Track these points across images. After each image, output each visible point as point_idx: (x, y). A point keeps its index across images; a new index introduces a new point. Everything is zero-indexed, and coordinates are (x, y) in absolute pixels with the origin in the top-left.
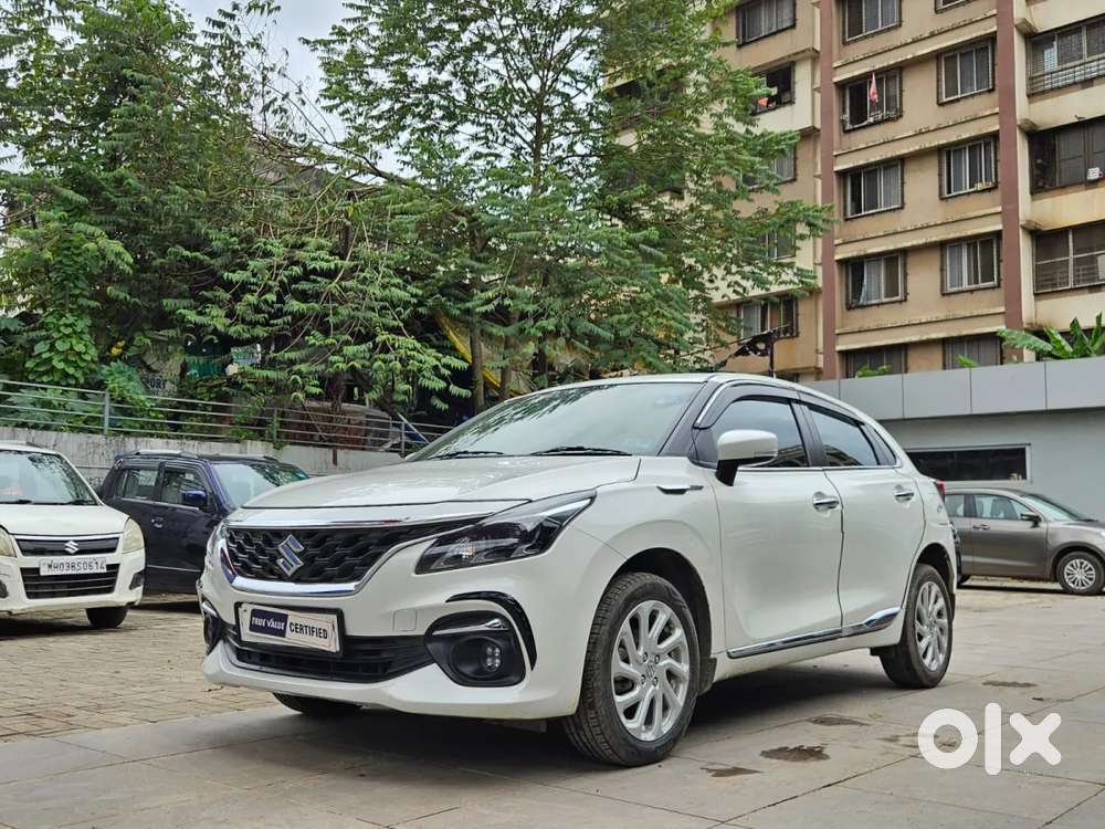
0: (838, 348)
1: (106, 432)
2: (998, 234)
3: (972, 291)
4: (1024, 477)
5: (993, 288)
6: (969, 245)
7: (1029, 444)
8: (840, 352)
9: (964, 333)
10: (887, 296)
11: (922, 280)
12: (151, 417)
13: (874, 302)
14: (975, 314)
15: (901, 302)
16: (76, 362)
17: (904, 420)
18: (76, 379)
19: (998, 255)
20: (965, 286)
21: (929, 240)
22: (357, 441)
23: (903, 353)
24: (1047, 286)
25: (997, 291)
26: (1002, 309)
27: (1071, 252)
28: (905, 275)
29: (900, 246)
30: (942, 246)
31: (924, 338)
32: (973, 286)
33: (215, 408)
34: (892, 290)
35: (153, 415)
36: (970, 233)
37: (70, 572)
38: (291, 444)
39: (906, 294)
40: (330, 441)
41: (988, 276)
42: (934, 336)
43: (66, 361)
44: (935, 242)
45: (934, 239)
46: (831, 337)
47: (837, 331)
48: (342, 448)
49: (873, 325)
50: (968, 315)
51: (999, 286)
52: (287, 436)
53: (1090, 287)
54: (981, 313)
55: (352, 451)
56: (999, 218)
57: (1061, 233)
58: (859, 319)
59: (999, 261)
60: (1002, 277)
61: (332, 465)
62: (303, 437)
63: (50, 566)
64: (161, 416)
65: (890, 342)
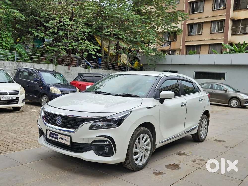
0: (185, 45)
1: (16, 61)
2: (224, 20)
3: (217, 33)
4: (224, 79)
5: (222, 33)
6: (217, 22)
7: (226, 72)
8: (186, 46)
9: (214, 43)
10: (197, 33)
11: (206, 30)
12: (26, 57)
13: (194, 34)
14: (217, 39)
15: (200, 35)
16: (8, 43)
17: (199, 65)
18: (8, 47)
19: (224, 25)
20: (216, 32)
21: (209, 20)
22: (74, 65)
23: (200, 47)
24: (234, 33)
25: (223, 34)
26: (223, 38)
27: (241, 25)
28: (202, 28)
29: (202, 21)
30: (211, 22)
31: (205, 44)
32: (217, 32)
33: (41, 56)
34: (199, 32)
35: (27, 57)
36: (218, 19)
37: (8, 99)
38: (59, 65)
39: (202, 33)
40: (68, 64)
41: (221, 30)
42: (207, 43)
43: (6, 43)
44: (210, 21)
45: (210, 20)
46: (184, 42)
47: (185, 41)
48: (71, 66)
49: (194, 40)
50: (216, 39)
51: (223, 32)
52: (58, 63)
53: (244, 34)
54: (218, 39)
55: (73, 67)
56: (225, 16)
57: (239, 21)
58: (191, 38)
59: (224, 26)
60: (224, 30)
61: (68, 70)
62: (62, 63)
63: (3, 98)
64: (28, 57)
65: (197, 44)
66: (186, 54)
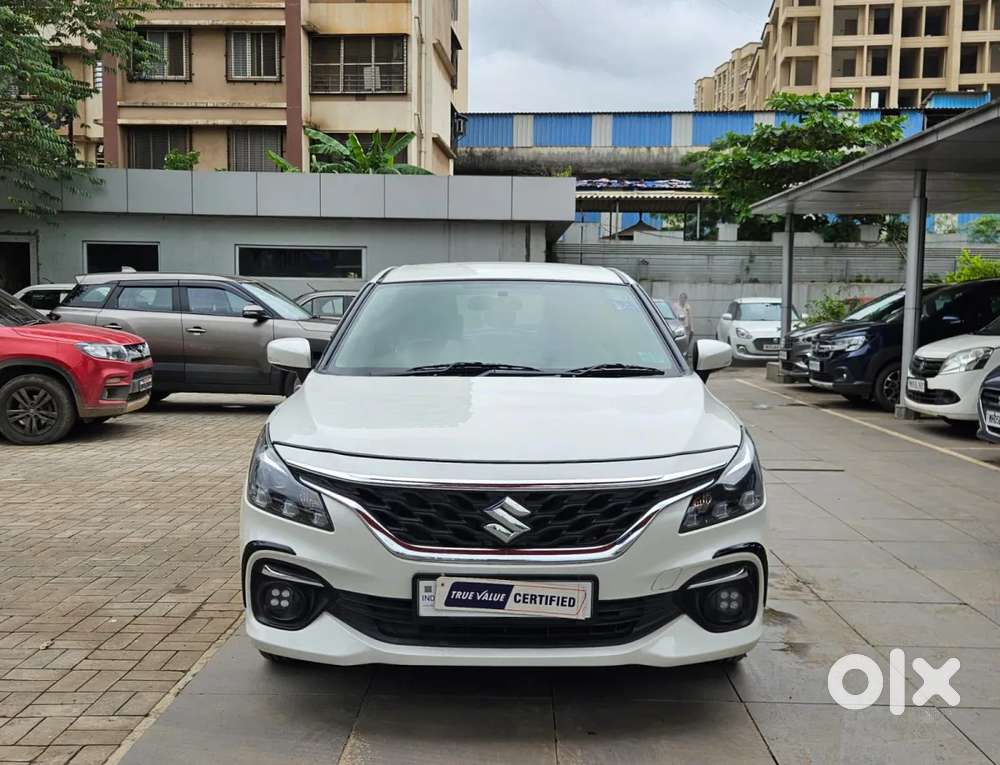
0: (120, 121)
2: (280, 30)
3: (255, 82)
4: (360, 276)
5: (275, 82)
6: (252, 34)
7: (365, 247)
8: (122, 126)
9: (249, 123)
10: (170, 74)
11: (208, 62)
13: (157, 77)
14: (259, 105)
15: (185, 82)
17: (257, 216)
19: (280, 50)
20: (249, 76)
21: (215, 23)
23: (188, 135)
24: (321, 88)
25: (278, 85)
26: (284, 105)
27: (342, 59)
28: (190, 55)
29: (185, 23)
30: (227, 31)
31: (211, 123)
32: (257, 77)
34: (176, 68)
36: (255, 23)
39: (191, 74)
41: (270, 71)
42: (220, 122)
44: (221, 26)
45: (220, 23)
46: (111, 109)
47: (118, 103)
49: (157, 102)
50: (253, 105)
51: (280, 82)
53: (357, 95)
54: (264, 107)
56: (282, 14)
57: (336, 39)
58: (140, 93)
59: (281, 57)
60: (284, 73)
65: (176, 122)
66: (129, 167)
